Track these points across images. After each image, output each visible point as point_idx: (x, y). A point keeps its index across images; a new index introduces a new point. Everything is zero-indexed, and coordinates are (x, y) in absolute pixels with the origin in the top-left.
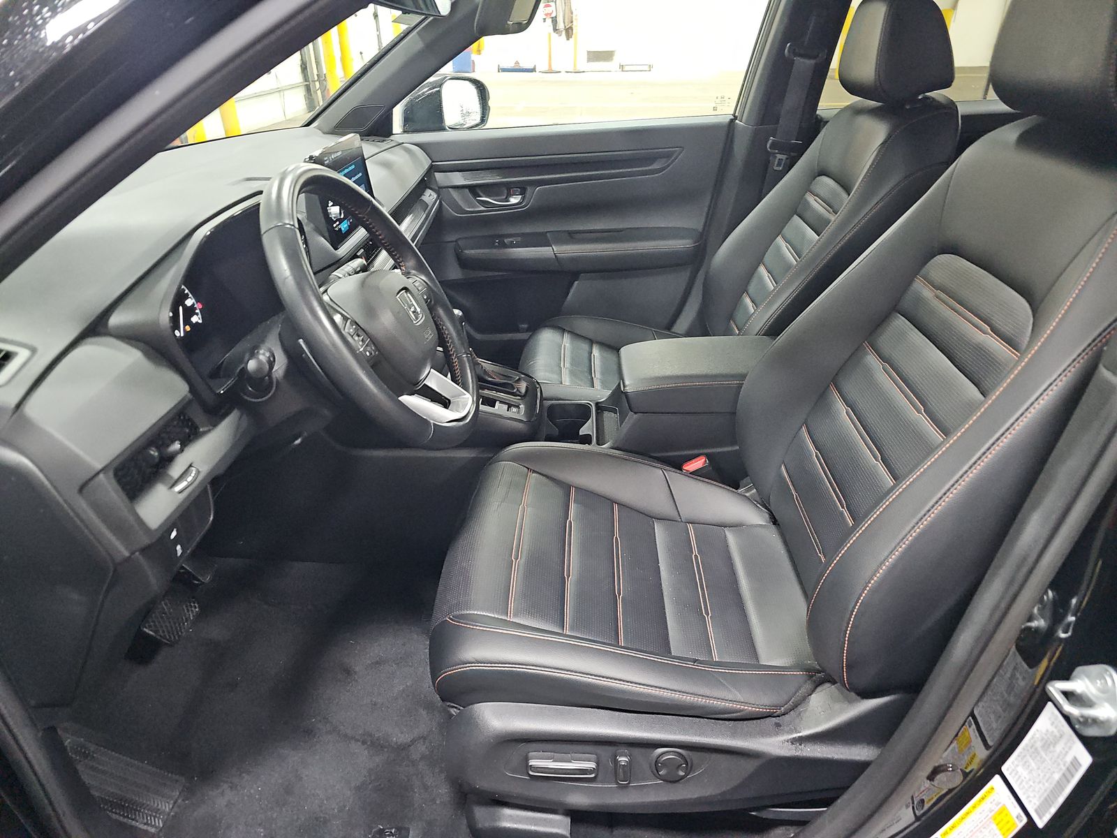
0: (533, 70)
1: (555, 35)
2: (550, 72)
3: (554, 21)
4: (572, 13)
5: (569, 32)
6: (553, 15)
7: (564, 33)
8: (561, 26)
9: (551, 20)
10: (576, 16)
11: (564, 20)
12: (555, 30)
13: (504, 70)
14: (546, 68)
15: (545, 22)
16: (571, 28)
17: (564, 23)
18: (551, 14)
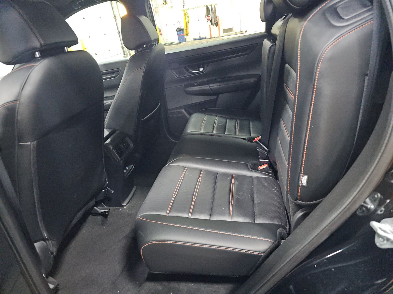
0: (205, 38)
1: (212, 26)
2: (211, 38)
3: (211, 21)
4: (217, 18)
5: (216, 24)
6: (211, 19)
7: (215, 24)
8: (213, 22)
9: (210, 21)
10: (218, 18)
11: (214, 20)
12: (212, 24)
13: (196, 40)
14: (210, 37)
15: (208, 22)
16: (217, 23)
17: (214, 21)
18: (210, 19)
